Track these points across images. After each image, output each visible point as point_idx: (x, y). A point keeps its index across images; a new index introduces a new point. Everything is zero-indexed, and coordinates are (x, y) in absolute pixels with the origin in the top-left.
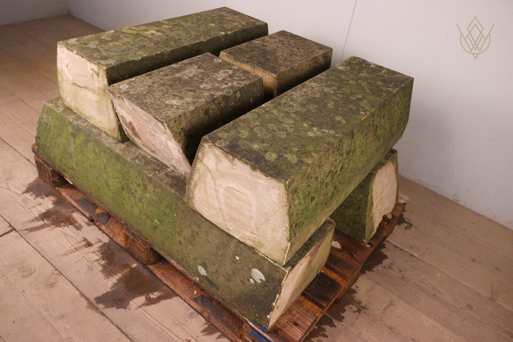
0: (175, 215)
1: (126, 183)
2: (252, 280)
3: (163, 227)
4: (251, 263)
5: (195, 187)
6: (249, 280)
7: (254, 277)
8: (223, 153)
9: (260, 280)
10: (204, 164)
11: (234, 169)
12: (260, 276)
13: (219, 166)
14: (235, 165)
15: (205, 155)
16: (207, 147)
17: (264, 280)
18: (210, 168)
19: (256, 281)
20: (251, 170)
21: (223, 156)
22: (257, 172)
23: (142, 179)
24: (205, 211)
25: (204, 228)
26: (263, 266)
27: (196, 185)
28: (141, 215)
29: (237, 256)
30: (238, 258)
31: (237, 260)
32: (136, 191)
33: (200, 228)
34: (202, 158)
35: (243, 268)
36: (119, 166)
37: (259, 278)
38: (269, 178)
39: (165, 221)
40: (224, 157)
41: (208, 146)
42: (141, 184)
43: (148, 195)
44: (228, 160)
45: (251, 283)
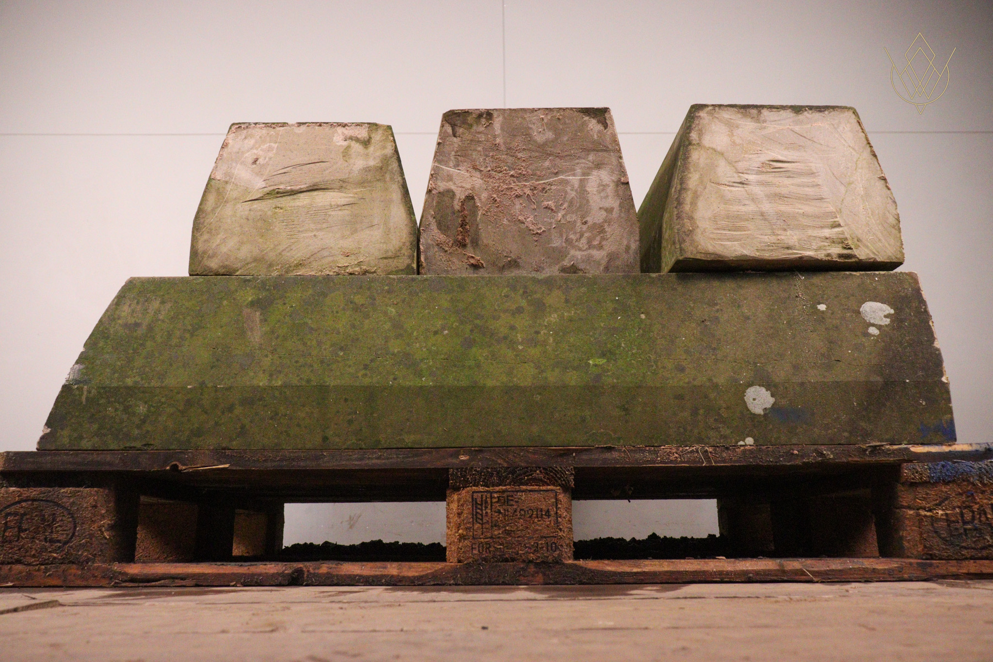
0: (643, 316)
1: (476, 326)
2: (873, 331)
3: (620, 362)
4: (851, 298)
5: (694, 203)
6: (869, 335)
7: (872, 321)
8: (739, 112)
9: (886, 316)
10: (705, 147)
11: (765, 128)
12: (881, 310)
13: (735, 138)
14: (765, 121)
15: (704, 131)
16: (705, 115)
17: (892, 311)
18: (719, 148)
19: (880, 326)
20: (795, 114)
21: (739, 116)
22: (806, 113)
23: (525, 292)
24: (728, 240)
25: (725, 299)
26: (875, 288)
27: (696, 196)
28: (544, 375)
29: (819, 304)
30: (822, 307)
31: (823, 312)
32: (512, 328)
33: (716, 304)
34: (700, 140)
35: (843, 318)
36: (444, 301)
37: (882, 314)
38: (826, 112)
39: (619, 346)
40: (742, 118)
41: (707, 113)
42: (524, 303)
43: (554, 318)
44: (749, 119)
45: (874, 336)
